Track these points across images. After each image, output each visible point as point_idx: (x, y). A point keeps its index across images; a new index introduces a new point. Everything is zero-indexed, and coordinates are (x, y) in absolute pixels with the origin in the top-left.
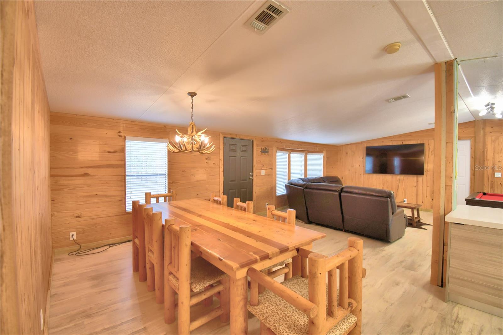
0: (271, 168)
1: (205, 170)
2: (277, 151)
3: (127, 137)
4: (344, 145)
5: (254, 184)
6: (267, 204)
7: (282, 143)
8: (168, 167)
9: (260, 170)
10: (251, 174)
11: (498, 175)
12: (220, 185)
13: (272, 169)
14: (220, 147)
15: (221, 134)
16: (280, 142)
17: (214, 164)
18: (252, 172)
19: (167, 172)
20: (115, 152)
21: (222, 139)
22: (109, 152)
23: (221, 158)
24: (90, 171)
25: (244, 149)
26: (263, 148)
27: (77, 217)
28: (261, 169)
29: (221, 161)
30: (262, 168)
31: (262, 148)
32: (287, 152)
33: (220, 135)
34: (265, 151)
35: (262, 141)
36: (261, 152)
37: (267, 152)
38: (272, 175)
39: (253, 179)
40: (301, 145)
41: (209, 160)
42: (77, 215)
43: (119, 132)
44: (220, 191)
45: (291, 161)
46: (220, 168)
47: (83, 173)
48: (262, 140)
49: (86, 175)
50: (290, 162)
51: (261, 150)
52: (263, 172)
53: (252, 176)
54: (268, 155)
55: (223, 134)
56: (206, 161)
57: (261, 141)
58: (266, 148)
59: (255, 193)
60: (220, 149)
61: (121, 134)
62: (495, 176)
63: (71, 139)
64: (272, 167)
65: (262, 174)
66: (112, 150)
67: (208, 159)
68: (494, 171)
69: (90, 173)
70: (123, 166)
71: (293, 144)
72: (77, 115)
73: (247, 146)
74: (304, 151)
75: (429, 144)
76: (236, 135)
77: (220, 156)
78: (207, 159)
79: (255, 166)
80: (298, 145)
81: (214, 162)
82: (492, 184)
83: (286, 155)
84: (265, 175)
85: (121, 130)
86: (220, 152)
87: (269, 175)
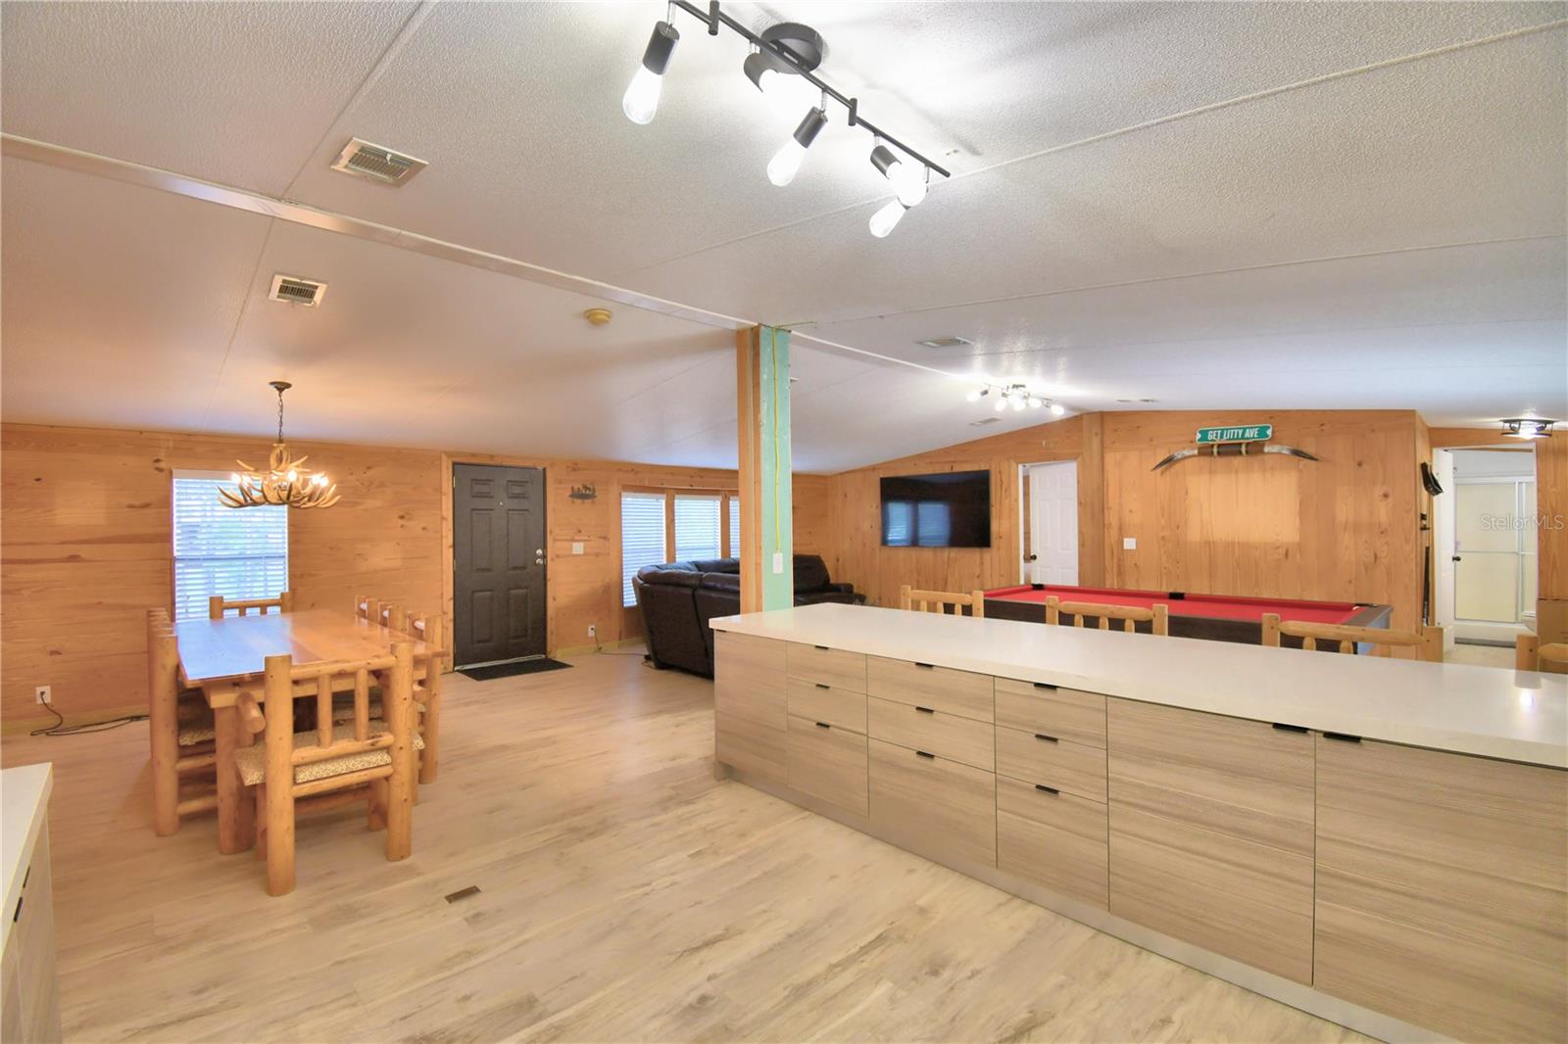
0: (605, 538)
1: (398, 544)
2: (623, 494)
3: (175, 471)
4: (841, 474)
5: (548, 576)
6: (593, 627)
7: (637, 473)
8: (289, 540)
9: (565, 544)
10: (539, 552)
11: (1130, 544)
12: (442, 580)
13: (609, 540)
14: (441, 488)
15: (444, 457)
16: (633, 470)
17: (424, 529)
18: (544, 548)
19: (286, 551)
20: (146, 506)
21: (448, 468)
22: (131, 506)
23: (445, 514)
24: (84, 551)
25: (517, 490)
26: (576, 487)
27: (53, 653)
28: (573, 540)
29: (444, 522)
30: (576, 538)
31: (573, 488)
32: (661, 495)
33: (441, 458)
34: (584, 494)
35: (574, 470)
36: (570, 496)
37: (592, 496)
38: (609, 554)
39: (545, 566)
40: (701, 477)
41: (410, 519)
42: (54, 649)
43: (157, 461)
44: (442, 595)
45: (676, 518)
46: (444, 539)
47: (65, 555)
48: (575, 467)
49: (74, 558)
50: (673, 520)
51: (570, 493)
52: (578, 548)
53: (544, 557)
54: (593, 503)
55: (449, 455)
56: (401, 522)
57: (570, 469)
58: (586, 488)
59: (554, 599)
60: (441, 492)
61: (162, 465)
62: (1125, 548)
63: (38, 480)
64: (609, 534)
65: (574, 553)
66: (136, 503)
67: (407, 517)
68: (1122, 534)
69: (83, 556)
70: (167, 538)
71: (672, 474)
72: (52, 427)
73: (527, 482)
74: (718, 490)
75: (1000, 472)
76: (492, 457)
77: (441, 510)
78: (402, 517)
79: (551, 532)
80: (692, 477)
81: (422, 525)
82: (1119, 566)
83: (661, 503)
84: (585, 554)
85: (162, 455)
86: (441, 500)
87: (597, 555)
